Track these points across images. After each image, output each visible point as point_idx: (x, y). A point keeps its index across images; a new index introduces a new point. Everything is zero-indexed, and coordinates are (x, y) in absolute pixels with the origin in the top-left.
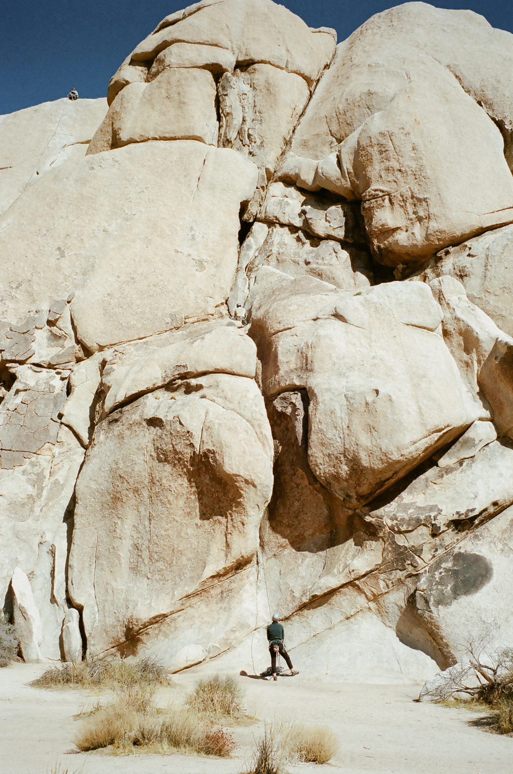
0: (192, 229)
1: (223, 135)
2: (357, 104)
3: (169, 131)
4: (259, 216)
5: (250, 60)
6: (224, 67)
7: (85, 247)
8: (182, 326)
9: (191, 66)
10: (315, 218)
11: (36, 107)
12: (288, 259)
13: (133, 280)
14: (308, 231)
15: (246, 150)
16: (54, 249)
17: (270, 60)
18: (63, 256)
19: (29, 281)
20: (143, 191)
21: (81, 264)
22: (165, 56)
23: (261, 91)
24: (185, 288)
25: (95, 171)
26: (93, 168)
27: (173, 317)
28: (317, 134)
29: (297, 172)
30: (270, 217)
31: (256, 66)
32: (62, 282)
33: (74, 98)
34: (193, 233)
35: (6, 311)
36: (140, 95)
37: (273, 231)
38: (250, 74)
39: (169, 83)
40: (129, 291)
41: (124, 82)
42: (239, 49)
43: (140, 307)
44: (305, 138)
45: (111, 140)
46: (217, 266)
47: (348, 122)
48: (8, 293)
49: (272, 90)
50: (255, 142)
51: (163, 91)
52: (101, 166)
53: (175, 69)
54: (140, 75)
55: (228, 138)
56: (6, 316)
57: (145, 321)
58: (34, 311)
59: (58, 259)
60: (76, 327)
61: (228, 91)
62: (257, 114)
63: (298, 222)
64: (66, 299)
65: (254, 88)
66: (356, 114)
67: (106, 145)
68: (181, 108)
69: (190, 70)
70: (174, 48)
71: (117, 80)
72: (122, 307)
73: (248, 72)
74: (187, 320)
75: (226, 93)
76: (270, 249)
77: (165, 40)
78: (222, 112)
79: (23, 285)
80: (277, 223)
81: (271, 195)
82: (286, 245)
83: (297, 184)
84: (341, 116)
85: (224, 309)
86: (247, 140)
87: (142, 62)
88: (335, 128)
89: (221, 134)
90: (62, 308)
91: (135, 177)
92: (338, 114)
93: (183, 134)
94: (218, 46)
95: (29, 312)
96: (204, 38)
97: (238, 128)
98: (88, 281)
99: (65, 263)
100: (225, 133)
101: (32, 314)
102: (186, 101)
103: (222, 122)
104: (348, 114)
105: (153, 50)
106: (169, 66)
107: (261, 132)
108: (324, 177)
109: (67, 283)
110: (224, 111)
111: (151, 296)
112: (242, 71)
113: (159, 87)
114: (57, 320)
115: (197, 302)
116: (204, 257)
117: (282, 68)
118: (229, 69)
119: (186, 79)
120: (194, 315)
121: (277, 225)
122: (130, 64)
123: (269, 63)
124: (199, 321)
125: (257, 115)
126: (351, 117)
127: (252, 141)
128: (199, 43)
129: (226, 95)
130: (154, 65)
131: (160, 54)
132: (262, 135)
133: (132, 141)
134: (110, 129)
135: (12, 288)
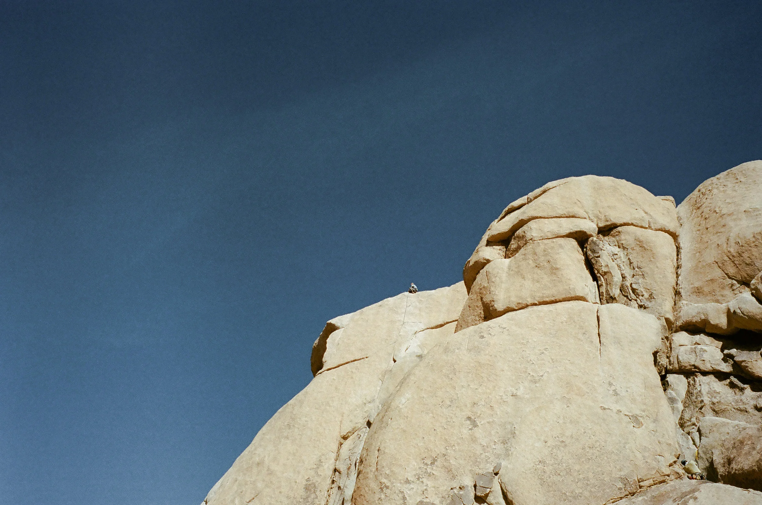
0: (610, 384)
1: (605, 293)
2: (752, 245)
3: (548, 294)
4: (671, 367)
5: (612, 224)
6: (588, 233)
7: (497, 414)
8: (638, 491)
9: (554, 236)
10: (750, 360)
11: (380, 303)
12: (729, 408)
13: (563, 444)
14: (743, 375)
15: (634, 303)
16: (463, 419)
17: (633, 222)
18: (476, 426)
19: (444, 455)
20: (543, 353)
21: (498, 433)
22: (524, 232)
23: (633, 249)
24: (627, 447)
25: (486, 339)
26: (482, 337)
27: (624, 480)
28: (712, 280)
29: (703, 317)
30: (685, 367)
31: (619, 229)
32: (481, 454)
33: (414, 291)
34: (613, 388)
35: (426, 490)
36: (506, 270)
37: (694, 381)
38: (614, 236)
39: (535, 254)
40: (563, 456)
41: (485, 261)
42: (597, 217)
43: (580, 473)
44: (696, 286)
45: (483, 313)
46: (655, 421)
47: (747, 262)
48: (424, 470)
49: (646, 247)
50: (643, 296)
51: (531, 262)
52: (490, 334)
53: (539, 241)
54: (499, 254)
55: (612, 295)
56: (427, 496)
57: (592, 488)
58: (458, 488)
59: (471, 429)
60: (512, 502)
61: (600, 253)
62: (636, 269)
63: (726, 368)
64: (491, 470)
65: (624, 248)
66: (754, 253)
67: (477, 319)
68: (555, 274)
69: (554, 240)
70: (532, 224)
71: (477, 260)
72: (559, 475)
73: (611, 235)
74: (642, 484)
75: (598, 255)
76: (700, 399)
77: (522, 219)
78: (598, 272)
79: (439, 460)
80: (697, 372)
81: (678, 344)
82: (719, 393)
83: (706, 330)
84: (736, 259)
85: (678, 468)
86: (632, 295)
87: (499, 242)
88: (732, 270)
89: (603, 292)
90: (491, 481)
91: (530, 341)
92: (731, 257)
93: (564, 296)
94: (576, 217)
95: (452, 489)
96: (560, 212)
97: (619, 284)
98: (512, 449)
99: (479, 432)
100: (607, 291)
101: (455, 491)
102: (558, 266)
103: (601, 280)
104: (745, 255)
105: (509, 231)
106: (531, 239)
107: (647, 285)
108: (745, 317)
109: (486, 454)
110: (601, 272)
111: (589, 459)
112: (604, 236)
113: (525, 259)
114: (487, 495)
115: (647, 462)
116: (638, 412)
117: (646, 228)
118: (594, 235)
119: (553, 248)
120: (649, 477)
121: (697, 374)
122: (487, 245)
123: (632, 224)
124: (656, 484)
125: (636, 271)
126: (749, 257)
127: (639, 295)
128: (557, 217)
129: (599, 257)
130: (513, 242)
131: (517, 232)
132: (649, 288)
133: (509, 310)
134: (480, 304)
135: (426, 464)
